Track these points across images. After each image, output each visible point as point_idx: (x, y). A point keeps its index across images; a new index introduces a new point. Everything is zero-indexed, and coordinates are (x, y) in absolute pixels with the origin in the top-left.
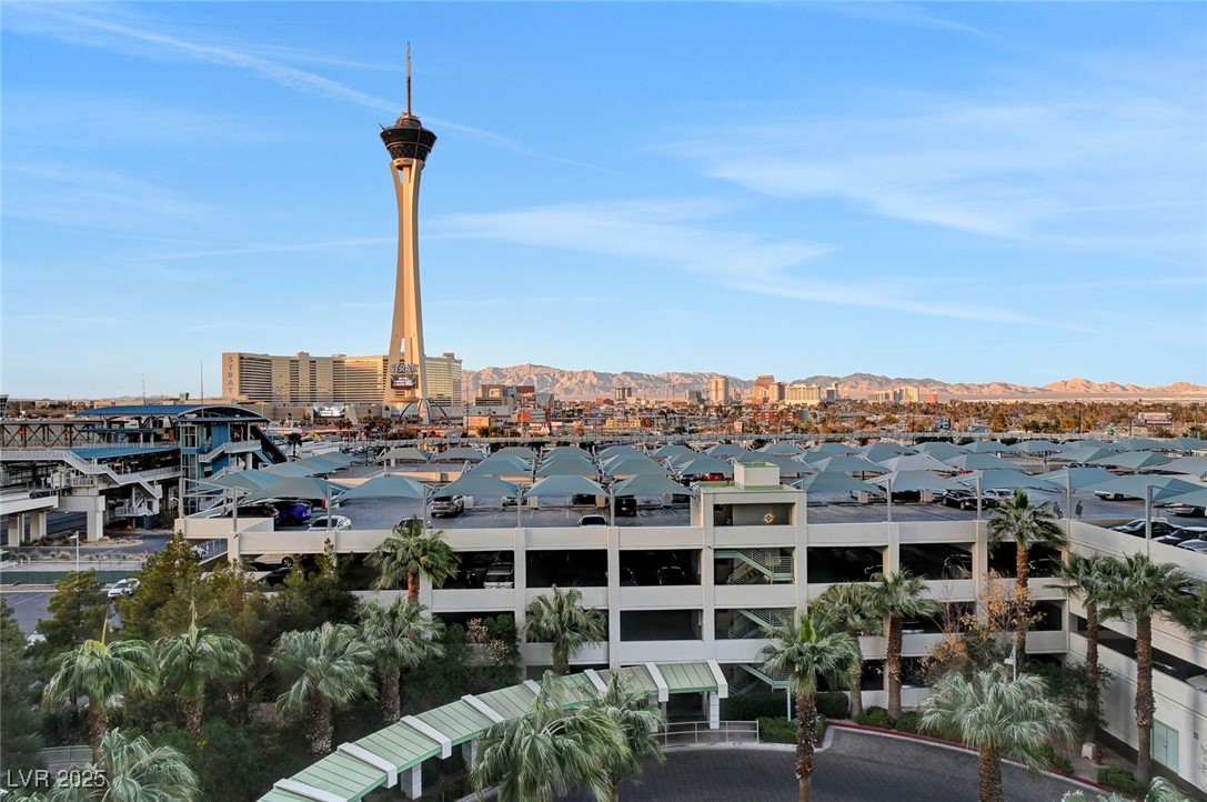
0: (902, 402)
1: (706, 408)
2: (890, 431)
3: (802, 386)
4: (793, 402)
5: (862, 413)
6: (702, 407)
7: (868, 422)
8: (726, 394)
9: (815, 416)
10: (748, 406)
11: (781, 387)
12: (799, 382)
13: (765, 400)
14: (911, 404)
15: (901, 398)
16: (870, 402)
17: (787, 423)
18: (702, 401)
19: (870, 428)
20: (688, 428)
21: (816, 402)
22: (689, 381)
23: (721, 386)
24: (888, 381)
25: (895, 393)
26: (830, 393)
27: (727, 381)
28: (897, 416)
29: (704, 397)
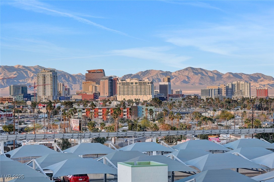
0: (234, 97)
1: (34, 105)
2: (228, 127)
3: (134, 81)
4: (127, 98)
5: (197, 109)
6: (29, 103)
7: (205, 118)
8: (54, 89)
9: (151, 112)
10: (79, 102)
11: (112, 82)
12: (130, 76)
13: (96, 96)
14: (244, 99)
15: (232, 93)
16: (204, 98)
17: (123, 120)
18: (28, 97)
19: (210, 125)
20: (18, 127)
21: (149, 98)
22: (13, 75)
23: (49, 81)
24: (219, 75)
25: (227, 88)
26: (163, 88)
27: (55, 74)
28: (232, 112)
29: (29, 92)
